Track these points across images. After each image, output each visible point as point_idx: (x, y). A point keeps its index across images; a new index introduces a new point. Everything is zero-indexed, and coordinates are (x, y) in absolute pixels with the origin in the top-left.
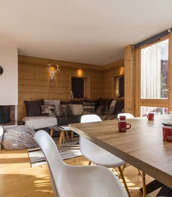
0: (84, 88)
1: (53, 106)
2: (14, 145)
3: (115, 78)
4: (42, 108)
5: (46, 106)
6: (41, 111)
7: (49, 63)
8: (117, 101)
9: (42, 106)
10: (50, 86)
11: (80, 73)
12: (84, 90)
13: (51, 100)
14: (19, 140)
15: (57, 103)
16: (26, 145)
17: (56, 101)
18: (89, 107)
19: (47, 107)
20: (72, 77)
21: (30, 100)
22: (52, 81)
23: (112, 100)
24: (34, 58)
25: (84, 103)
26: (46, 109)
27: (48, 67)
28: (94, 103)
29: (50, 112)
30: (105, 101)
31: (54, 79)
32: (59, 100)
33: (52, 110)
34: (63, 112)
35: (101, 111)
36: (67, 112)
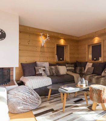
0: (65, 53)
1: (44, 67)
2: (19, 108)
3: (89, 46)
4: (36, 70)
5: (39, 67)
6: (36, 72)
7: (42, 33)
8: (93, 63)
9: (36, 68)
10: (41, 51)
11: (62, 42)
12: (65, 55)
13: (42, 63)
14: (24, 103)
15: (47, 65)
16: (31, 107)
17: (46, 63)
18: (70, 68)
19: (40, 69)
20: (57, 45)
21: (26, 63)
22: (42, 47)
23: (87, 62)
24: (30, 28)
25: (66, 65)
26: (39, 70)
27: (40, 35)
28: (73, 65)
29: (43, 73)
30: (81, 63)
31: (44, 46)
32: (48, 63)
33: (44, 70)
34: (52, 72)
35: (80, 71)
36: (56, 72)
